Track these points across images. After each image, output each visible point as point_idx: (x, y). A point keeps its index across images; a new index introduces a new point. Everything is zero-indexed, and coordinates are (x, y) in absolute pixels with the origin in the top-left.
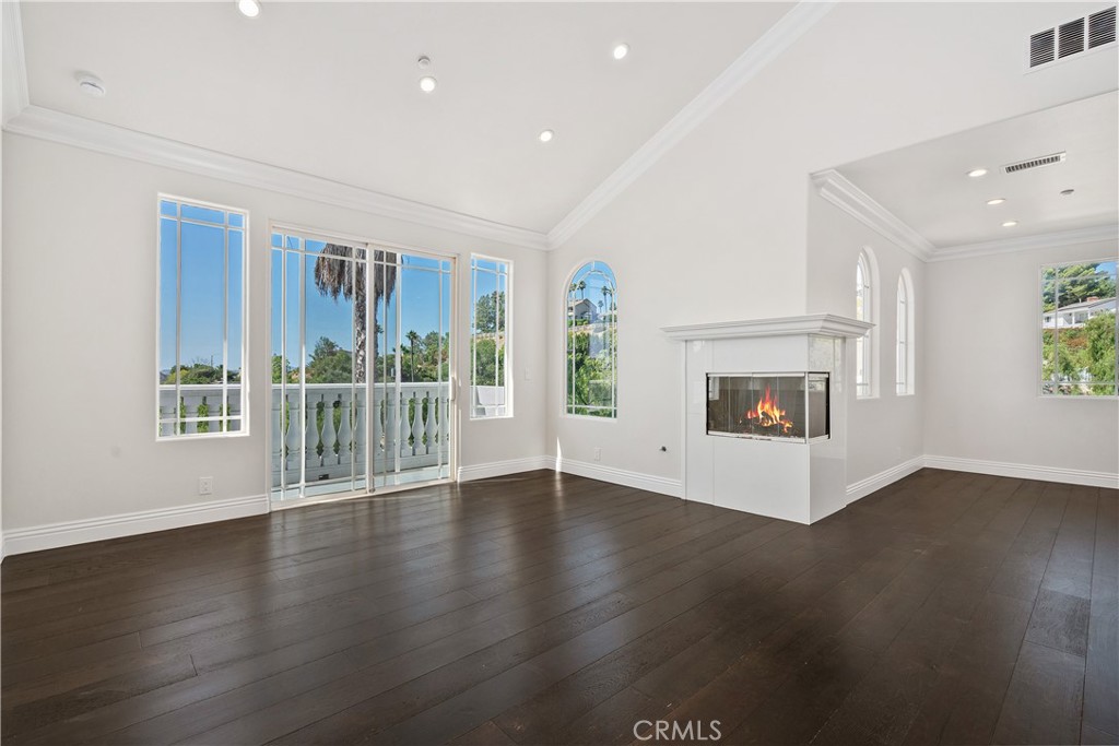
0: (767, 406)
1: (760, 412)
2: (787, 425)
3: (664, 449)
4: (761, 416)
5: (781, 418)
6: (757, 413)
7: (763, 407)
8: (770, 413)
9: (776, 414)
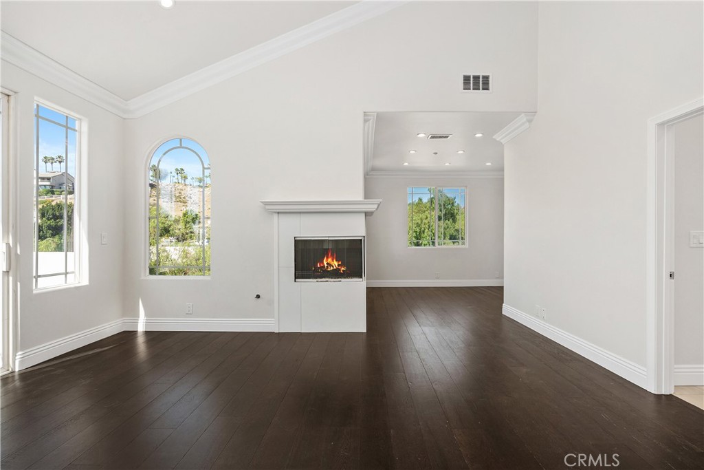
0: (330, 260)
1: (325, 263)
2: (343, 269)
3: (258, 297)
4: (326, 265)
5: (339, 265)
6: (323, 263)
7: (327, 261)
8: (332, 263)
9: (336, 263)
